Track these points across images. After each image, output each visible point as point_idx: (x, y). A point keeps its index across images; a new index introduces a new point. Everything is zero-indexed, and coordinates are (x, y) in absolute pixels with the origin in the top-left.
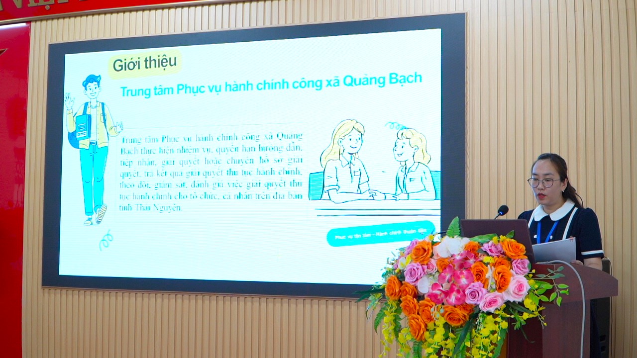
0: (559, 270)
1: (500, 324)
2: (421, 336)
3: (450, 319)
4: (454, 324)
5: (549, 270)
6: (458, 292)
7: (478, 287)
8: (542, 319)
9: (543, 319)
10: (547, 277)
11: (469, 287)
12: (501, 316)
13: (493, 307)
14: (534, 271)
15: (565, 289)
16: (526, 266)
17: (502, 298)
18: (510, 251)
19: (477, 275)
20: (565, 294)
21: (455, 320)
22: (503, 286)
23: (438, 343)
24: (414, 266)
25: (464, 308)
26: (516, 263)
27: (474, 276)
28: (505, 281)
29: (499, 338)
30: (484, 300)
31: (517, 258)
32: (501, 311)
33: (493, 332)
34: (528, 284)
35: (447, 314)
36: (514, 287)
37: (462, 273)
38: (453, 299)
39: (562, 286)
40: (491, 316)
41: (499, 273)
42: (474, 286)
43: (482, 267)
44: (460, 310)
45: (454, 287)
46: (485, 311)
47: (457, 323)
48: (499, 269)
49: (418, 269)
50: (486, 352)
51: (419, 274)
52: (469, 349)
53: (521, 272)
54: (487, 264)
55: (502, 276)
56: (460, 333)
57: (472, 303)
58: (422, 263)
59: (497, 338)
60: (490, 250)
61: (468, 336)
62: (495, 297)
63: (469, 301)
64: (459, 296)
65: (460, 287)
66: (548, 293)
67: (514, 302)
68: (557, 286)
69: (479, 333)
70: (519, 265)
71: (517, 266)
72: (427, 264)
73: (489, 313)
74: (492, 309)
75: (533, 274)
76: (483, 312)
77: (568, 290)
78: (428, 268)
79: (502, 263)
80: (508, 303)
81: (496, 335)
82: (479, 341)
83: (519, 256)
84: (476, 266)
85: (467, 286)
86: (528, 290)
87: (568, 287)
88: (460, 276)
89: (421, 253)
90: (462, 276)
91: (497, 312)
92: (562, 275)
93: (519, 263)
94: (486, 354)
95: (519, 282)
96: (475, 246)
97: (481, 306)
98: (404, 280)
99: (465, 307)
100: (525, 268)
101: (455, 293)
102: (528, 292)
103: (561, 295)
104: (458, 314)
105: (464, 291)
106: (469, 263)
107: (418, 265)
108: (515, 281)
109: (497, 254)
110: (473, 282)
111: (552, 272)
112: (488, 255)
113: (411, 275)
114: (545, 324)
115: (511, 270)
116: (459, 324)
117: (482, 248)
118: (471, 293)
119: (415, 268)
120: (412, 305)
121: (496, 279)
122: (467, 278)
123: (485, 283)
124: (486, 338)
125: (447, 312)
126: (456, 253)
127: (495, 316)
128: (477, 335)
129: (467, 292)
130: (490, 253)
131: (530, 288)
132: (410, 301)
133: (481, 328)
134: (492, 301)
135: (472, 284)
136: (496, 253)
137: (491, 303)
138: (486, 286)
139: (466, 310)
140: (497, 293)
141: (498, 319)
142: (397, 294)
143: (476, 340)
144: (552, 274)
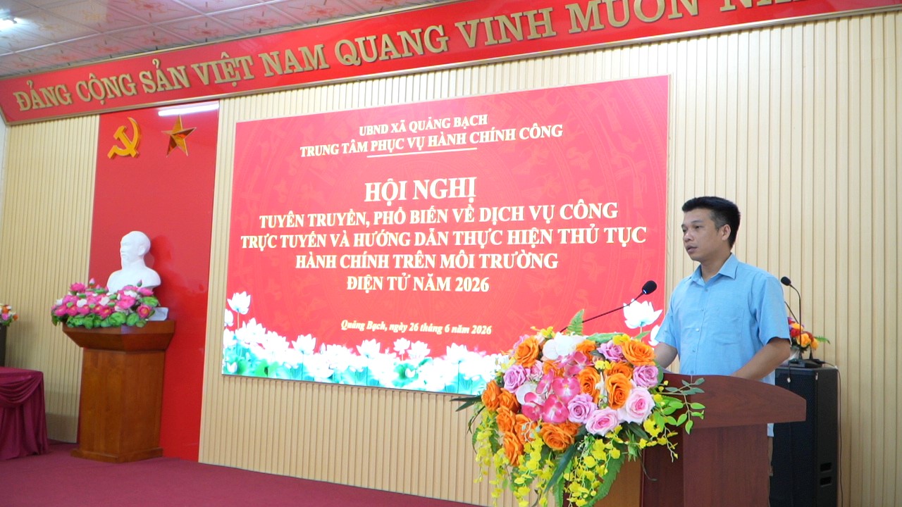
0: (697, 383)
1: (610, 452)
2: (516, 461)
3: (551, 440)
4: (555, 448)
5: (684, 382)
6: (559, 405)
7: (585, 400)
8: (672, 449)
9: (674, 448)
10: (678, 392)
11: (574, 400)
12: (614, 441)
13: (603, 429)
14: (666, 383)
15: (699, 411)
16: (654, 375)
17: (616, 417)
18: (631, 355)
19: (586, 384)
20: (698, 417)
21: (555, 442)
22: (618, 401)
23: (531, 471)
24: (514, 369)
25: (568, 427)
26: (638, 370)
27: (581, 386)
28: (621, 394)
29: (606, 471)
30: (592, 418)
31: (640, 364)
32: (615, 434)
33: (601, 463)
34: (650, 400)
35: (546, 434)
36: (631, 402)
37: (566, 381)
38: (551, 414)
39: (695, 405)
40: (601, 440)
41: (613, 384)
42: (579, 399)
43: (593, 374)
44: (563, 430)
45: (553, 398)
46: (594, 433)
47: (560, 446)
48: (614, 378)
49: (518, 372)
50: (588, 489)
51: (519, 379)
52: (567, 483)
53: (645, 383)
54: (599, 371)
55: (617, 387)
56: (561, 459)
57: (577, 421)
58: (524, 366)
59: (603, 470)
60: (608, 352)
61: (569, 466)
62: (608, 415)
63: (574, 418)
64: (560, 411)
65: (561, 399)
66: (676, 414)
67: (632, 423)
68: (689, 405)
69: (582, 463)
70: (641, 374)
71: (639, 376)
72: (532, 367)
73: (598, 437)
74: (602, 432)
75: (665, 386)
76: (591, 434)
77: (703, 413)
78: (531, 372)
79: (620, 371)
80: (624, 424)
81: (603, 466)
82: (583, 473)
83: (643, 361)
84: (585, 373)
85: (571, 398)
86: (651, 408)
87: (704, 407)
88: (564, 385)
89: (524, 353)
90: (566, 385)
91: (608, 436)
92: (700, 391)
93: (642, 372)
94: (588, 492)
95: (640, 396)
96: (590, 347)
97: (588, 427)
98: (503, 387)
99: (568, 425)
100: (652, 378)
101: (554, 407)
102: (652, 411)
103: (693, 418)
104: (559, 435)
105: (566, 405)
106: (578, 368)
107: (520, 368)
108: (635, 394)
109: (616, 358)
110: (579, 394)
111: (687, 384)
112: (604, 359)
113: (511, 381)
114: (676, 455)
115: (631, 380)
116: (561, 448)
117: (598, 349)
118: (576, 408)
119: (515, 372)
120: (506, 420)
121: (609, 391)
122: (572, 388)
123: (594, 396)
124: (589, 469)
125: (545, 431)
126: (563, 355)
127: (605, 440)
128: (580, 465)
129: (571, 406)
130: (607, 357)
131: (654, 405)
132: (505, 415)
133: (584, 455)
134: (602, 421)
135: (578, 396)
136: (615, 356)
137: (601, 423)
138: (596, 400)
139: (571, 430)
140: (609, 410)
141: (609, 445)
142: (493, 403)
143: (577, 471)
144: (687, 389)
